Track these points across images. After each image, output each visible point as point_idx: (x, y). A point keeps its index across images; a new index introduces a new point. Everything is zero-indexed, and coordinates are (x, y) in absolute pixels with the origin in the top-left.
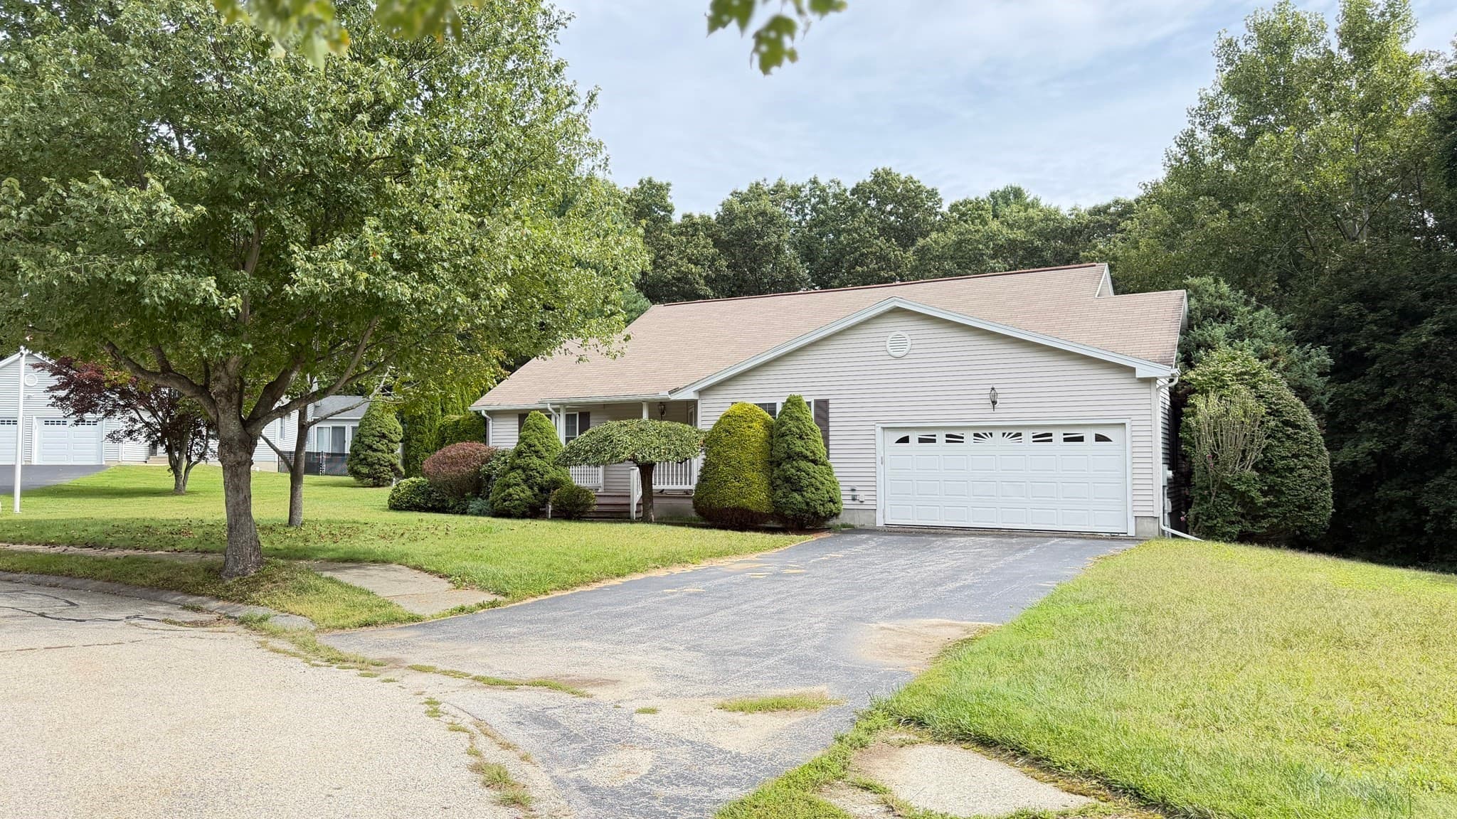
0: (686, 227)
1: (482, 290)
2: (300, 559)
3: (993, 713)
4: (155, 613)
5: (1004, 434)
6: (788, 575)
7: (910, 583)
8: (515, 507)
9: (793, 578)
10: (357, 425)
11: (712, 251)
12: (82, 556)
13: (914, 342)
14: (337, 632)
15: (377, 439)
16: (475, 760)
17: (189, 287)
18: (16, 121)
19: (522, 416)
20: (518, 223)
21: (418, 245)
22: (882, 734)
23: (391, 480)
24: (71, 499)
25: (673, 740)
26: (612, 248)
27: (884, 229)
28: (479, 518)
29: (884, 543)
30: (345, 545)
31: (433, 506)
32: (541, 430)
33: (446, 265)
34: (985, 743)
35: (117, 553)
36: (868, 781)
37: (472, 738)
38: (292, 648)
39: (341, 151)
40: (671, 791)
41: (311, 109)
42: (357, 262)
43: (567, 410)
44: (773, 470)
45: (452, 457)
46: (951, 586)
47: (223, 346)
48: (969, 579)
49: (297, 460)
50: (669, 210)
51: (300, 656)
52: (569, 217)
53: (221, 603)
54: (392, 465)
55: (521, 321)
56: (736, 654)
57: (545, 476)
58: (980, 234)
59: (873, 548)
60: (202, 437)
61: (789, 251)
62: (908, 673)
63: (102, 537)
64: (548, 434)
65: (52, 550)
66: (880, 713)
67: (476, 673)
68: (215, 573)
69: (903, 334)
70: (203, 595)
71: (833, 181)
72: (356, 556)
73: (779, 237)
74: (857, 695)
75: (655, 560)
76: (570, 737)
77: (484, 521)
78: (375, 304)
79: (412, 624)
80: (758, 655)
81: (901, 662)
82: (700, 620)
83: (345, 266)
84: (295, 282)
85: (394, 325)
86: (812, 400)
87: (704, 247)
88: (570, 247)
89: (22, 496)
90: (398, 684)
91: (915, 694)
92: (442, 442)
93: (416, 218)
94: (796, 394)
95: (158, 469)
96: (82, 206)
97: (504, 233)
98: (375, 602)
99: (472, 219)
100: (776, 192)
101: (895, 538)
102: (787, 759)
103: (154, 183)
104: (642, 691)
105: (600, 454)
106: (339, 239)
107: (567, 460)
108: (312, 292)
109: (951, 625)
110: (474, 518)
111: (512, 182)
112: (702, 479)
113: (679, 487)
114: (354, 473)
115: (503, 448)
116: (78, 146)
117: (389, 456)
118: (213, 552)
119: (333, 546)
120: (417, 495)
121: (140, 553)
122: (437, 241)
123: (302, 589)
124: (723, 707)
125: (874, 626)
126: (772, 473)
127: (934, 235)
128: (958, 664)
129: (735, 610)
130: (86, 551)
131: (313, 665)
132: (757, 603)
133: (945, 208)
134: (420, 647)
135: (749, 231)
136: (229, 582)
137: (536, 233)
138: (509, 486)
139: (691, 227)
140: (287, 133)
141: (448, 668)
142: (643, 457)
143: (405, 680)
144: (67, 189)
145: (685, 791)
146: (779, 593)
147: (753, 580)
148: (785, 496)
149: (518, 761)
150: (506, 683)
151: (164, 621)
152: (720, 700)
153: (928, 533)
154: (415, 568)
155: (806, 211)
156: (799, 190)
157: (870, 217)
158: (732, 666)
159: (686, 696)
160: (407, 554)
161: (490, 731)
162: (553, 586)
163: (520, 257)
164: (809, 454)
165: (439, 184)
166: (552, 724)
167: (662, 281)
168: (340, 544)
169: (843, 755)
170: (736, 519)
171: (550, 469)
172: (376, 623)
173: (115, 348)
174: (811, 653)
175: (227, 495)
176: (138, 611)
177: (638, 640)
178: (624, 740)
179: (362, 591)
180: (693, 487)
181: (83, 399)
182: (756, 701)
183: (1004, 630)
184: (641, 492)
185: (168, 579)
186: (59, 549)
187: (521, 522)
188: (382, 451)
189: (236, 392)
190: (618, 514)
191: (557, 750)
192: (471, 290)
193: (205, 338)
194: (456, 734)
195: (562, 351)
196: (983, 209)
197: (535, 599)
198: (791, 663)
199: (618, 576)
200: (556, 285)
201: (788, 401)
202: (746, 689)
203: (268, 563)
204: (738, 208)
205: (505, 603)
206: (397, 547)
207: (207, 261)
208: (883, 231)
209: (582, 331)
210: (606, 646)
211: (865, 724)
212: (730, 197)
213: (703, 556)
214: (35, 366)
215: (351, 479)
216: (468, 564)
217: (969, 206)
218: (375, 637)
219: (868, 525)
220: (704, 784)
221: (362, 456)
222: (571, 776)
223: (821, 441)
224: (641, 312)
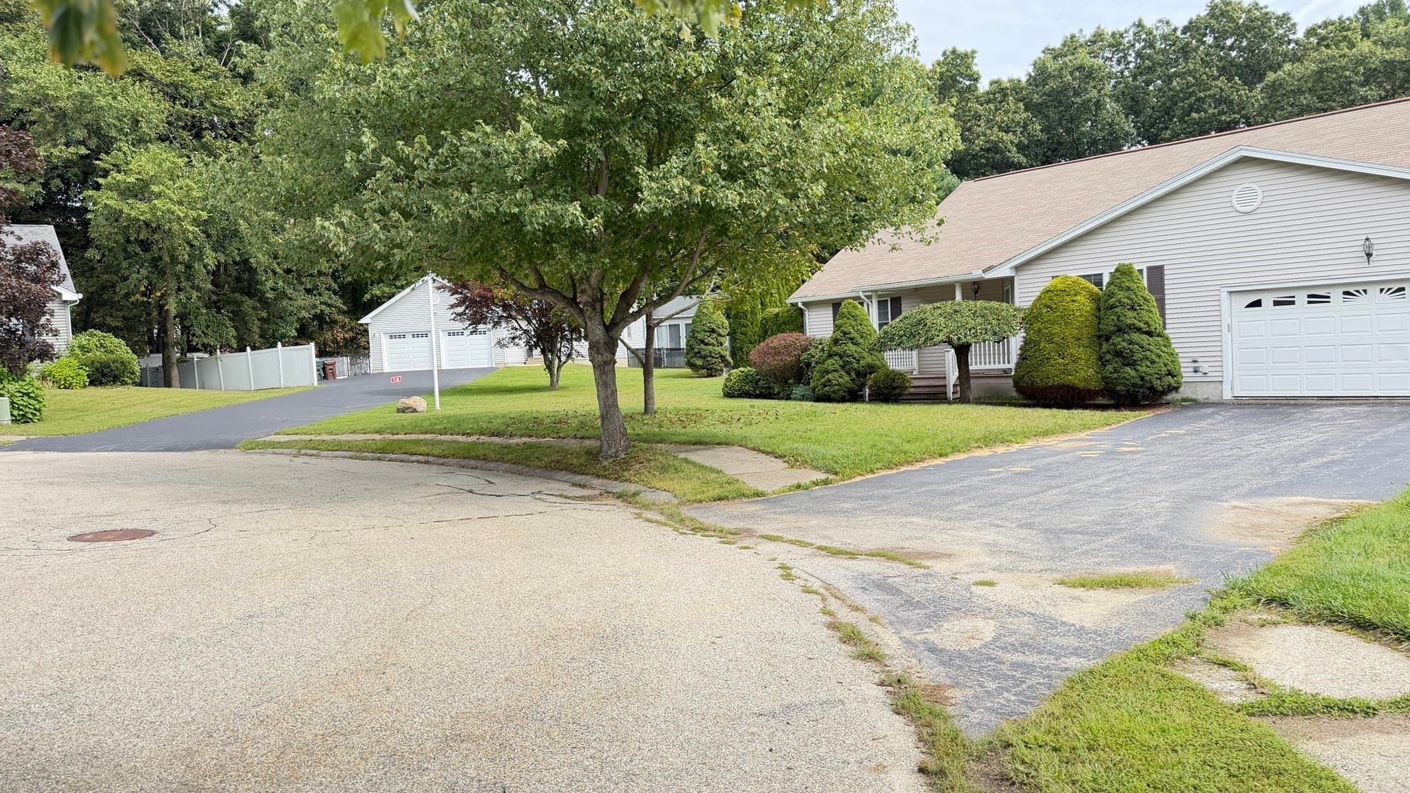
0: (994, 94)
1: (800, 189)
2: (658, 442)
3: (1371, 595)
4: (551, 489)
5: (1382, 290)
6: (1123, 453)
7: (1266, 460)
8: (834, 392)
9: (1128, 457)
10: (690, 321)
11: (1024, 115)
12: (492, 443)
13: (1266, 194)
14: (696, 505)
15: (708, 334)
16: (829, 619)
17: (559, 212)
18: (418, 85)
19: (836, 305)
20: (832, 120)
21: (742, 154)
22: (1240, 614)
23: (722, 370)
24: (475, 397)
25: (1011, 611)
26: (923, 132)
27: (1224, 68)
28: (803, 403)
29: (1232, 417)
30: (692, 430)
31: (761, 393)
32: (855, 317)
33: (766, 169)
34: (1361, 625)
35: (516, 440)
36: (1226, 659)
37: (824, 600)
38: (662, 519)
39: (672, 74)
40: (1018, 657)
41: (645, 39)
42: (692, 176)
43: (879, 296)
44: (1101, 345)
45: (774, 348)
46: (1316, 461)
47: (586, 262)
48: (1339, 454)
49: (647, 357)
50: (975, 79)
51: (670, 526)
52: (878, 105)
53: (600, 481)
54: (722, 357)
55: (836, 215)
56: (1071, 532)
57: (861, 362)
58: (1346, 59)
59: (1220, 422)
60: (567, 340)
61: (1110, 105)
62: (1269, 554)
63: (503, 428)
64: (861, 321)
65: (469, 439)
66: (1235, 592)
67: (820, 543)
68: (594, 455)
69: (1253, 186)
70: (586, 474)
71: (1160, 21)
72: (703, 439)
73: (1099, 92)
74: (1209, 575)
75: (978, 440)
76: (910, 603)
77: (808, 405)
78: (707, 212)
79: (757, 499)
80: (1095, 534)
81: (1259, 541)
82: (1031, 498)
83: (683, 181)
84: (642, 200)
85: (723, 231)
86: (1144, 267)
87: (1015, 112)
88: (881, 137)
89: (440, 395)
90: (753, 551)
91: (1276, 574)
92: (765, 334)
93: (738, 128)
94: (1126, 262)
95: (536, 369)
96: (472, 153)
97: (819, 131)
98: (724, 479)
99: (789, 122)
100: (1094, 42)
101: (1247, 411)
102: (1135, 633)
103: (525, 125)
104: (977, 565)
105: (916, 337)
106: (674, 157)
107: (883, 344)
108: (656, 208)
109: (1316, 503)
110: (799, 402)
111: (824, 80)
112: (1023, 357)
113: (997, 366)
114: (691, 365)
115: (820, 337)
116: (462, 100)
117: (718, 349)
118: (589, 438)
119: (683, 431)
120: (747, 383)
121: (534, 440)
122: (758, 148)
123: (664, 469)
124: (1062, 583)
125: (1226, 504)
126: (1101, 348)
127: (1287, 67)
128: (1328, 544)
129: (1067, 489)
130: (496, 440)
131: (682, 533)
132: (1091, 482)
133: (1300, 34)
134: (768, 519)
135: (1065, 88)
136: (605, 463)
137: (848, 128)
138: (828, 373)
139: (1000, 92)
140: (627, 65)
141: (794, 538)
142: (959, 338)
143: (759, 547)
144: (460, 138)
145: (1033, 658)
146: (1115, 471)
147: (1085, 458)
148: (1116, 371)
149: (868, 623)
150: (847, 553)
151: (561, 496)
152: (1058, 576)
153: (1285, 405)
154: (754, 449)
155: (1130, 59)
156: (1121, 36)
157: (1207, 55)
158: (1068, 544)
159: (1022, 571)
160: (745, 437)
161: (838, 595)
162: (878, 465)
163: (834, 153)
164: (1142, 325)
165: (759, 92)
166: (894, 591)
167: (969, 154)
168: (689, 430)
169: (1197, 632)
170: (1061, 396)
171: (866, 355)
172: (727, 498)
173: (504, 270)
174: (1154, 533)
175: (598, 390)
176: (541, 488)
177: (968, 516)
178: (966, 608)
179: (712, 470)
180: (1012, 366)
181: (476, 312)
182: (1097, 577)
183: (1383, 508)
184: (957, 374)
185: (558, 462)
186: (474, 438)
187: (842, 406)
188: (713, 345)
189: (598, 300)
190: (935, 396)
191: (902, 614)
192: (790, 191)
193: (572, 256)
194: (810, 596)
195: (876, 241)
196: (1349, 29)
197: (863, 478)
198: (1133, 541)
199: (941, 455)
200: (868, 177)
201: (1117, 270)
202: (1087, 566)
203: (634, 446)
204: (1052, 66)
205: (838, 481)
206: (736, 431)
207: (569, 189)
208: (1223, 71)
209: (895, 219)
210: (936, 522)
211: (1219, 603)
212: (1042, 55)
213: (1026, 435)
214: (439, 288)
215: (688, 371)
216: (799, 446)
217: (1330, 28)
218: (727, 510)
219: (1213, 399)
220: (1050, 653)
221: (696, 350)
222: (919, 638)
223: (1156, 310)
224: (949, 190)
